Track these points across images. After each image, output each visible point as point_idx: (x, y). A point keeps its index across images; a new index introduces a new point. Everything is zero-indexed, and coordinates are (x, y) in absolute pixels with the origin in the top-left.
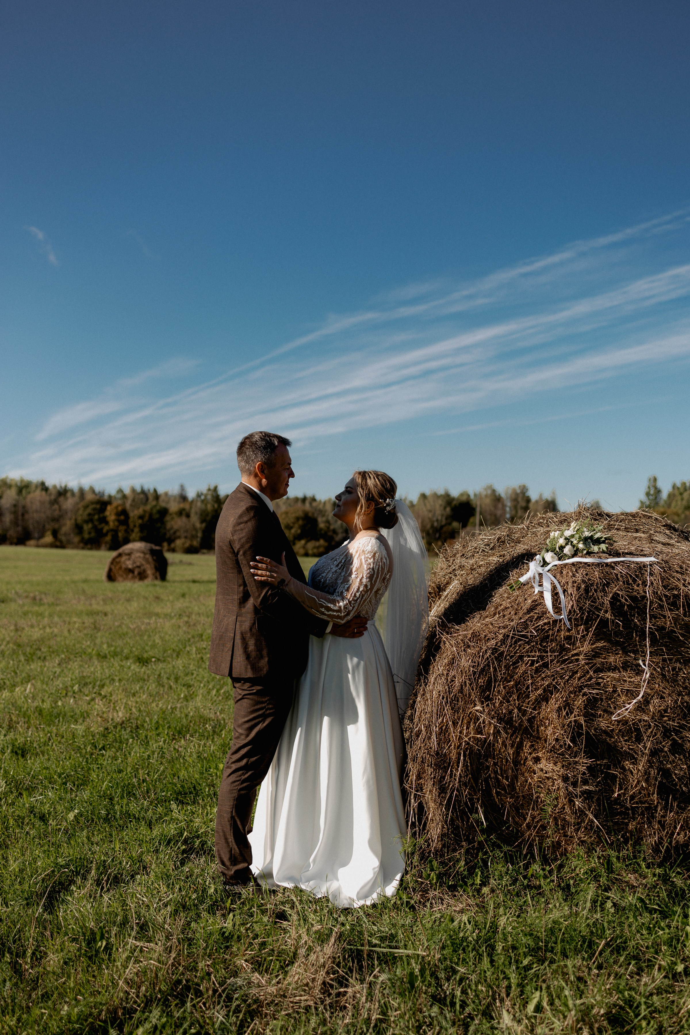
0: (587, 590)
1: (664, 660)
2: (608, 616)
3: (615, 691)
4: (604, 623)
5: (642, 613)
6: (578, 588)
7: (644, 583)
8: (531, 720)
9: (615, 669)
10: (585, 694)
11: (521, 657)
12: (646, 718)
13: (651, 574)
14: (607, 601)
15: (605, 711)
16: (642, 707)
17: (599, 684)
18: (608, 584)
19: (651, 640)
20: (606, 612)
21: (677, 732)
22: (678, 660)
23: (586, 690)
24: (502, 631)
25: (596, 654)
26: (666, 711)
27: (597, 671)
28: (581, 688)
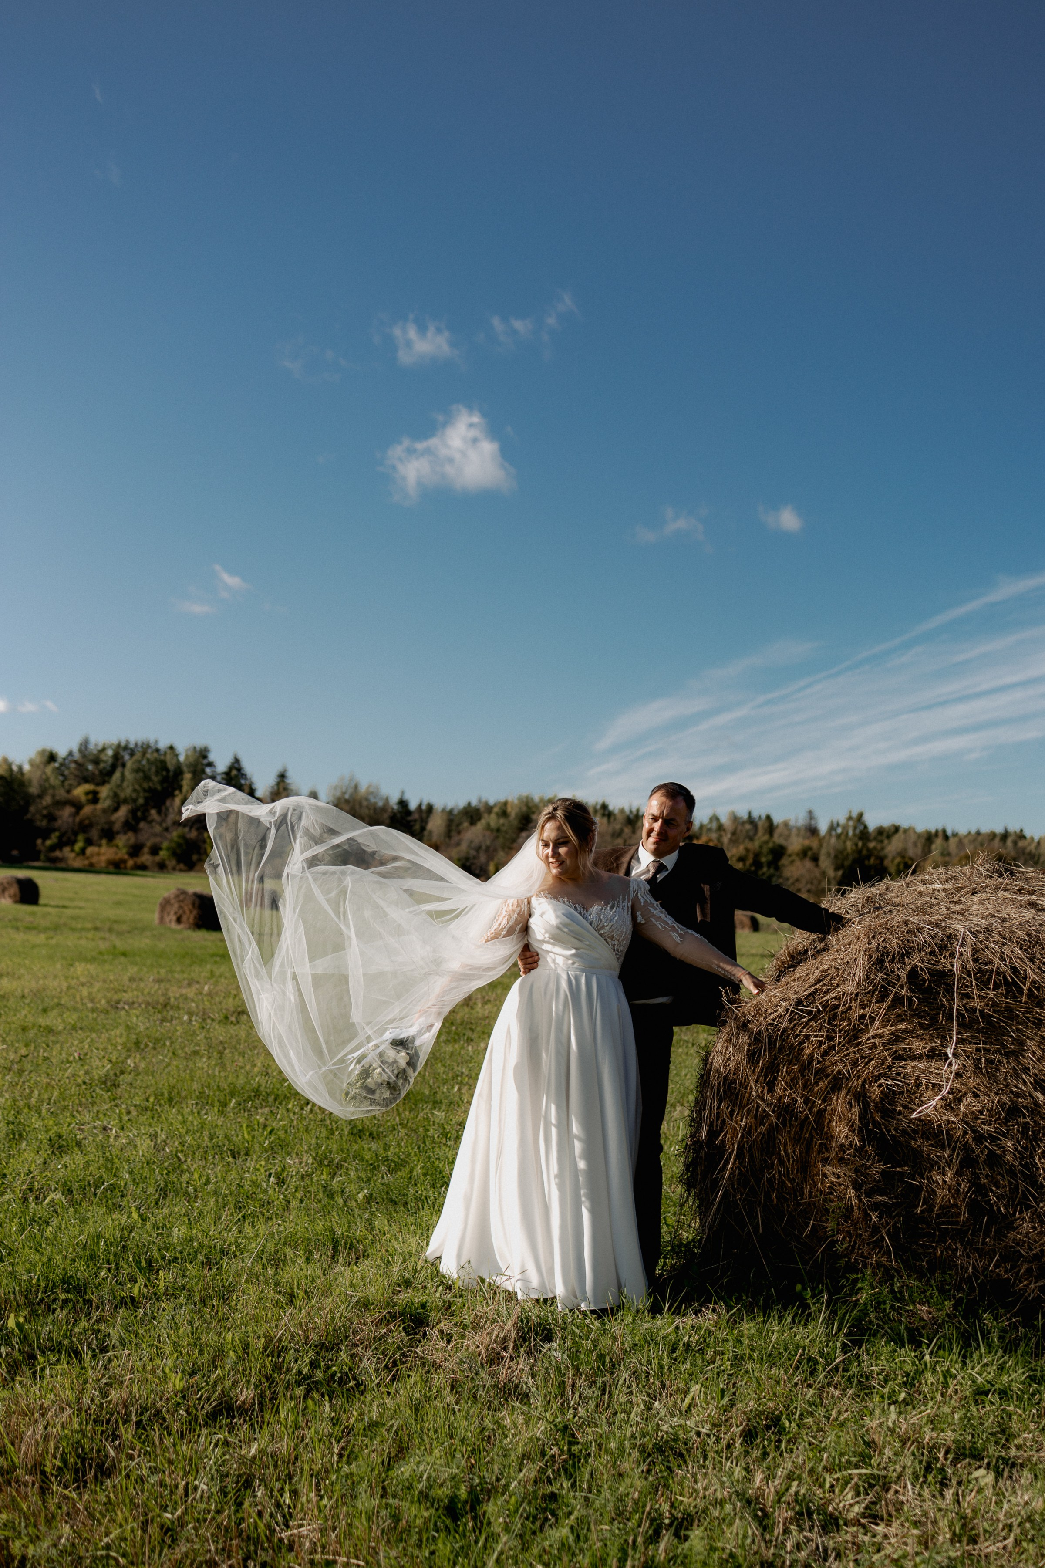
0: (880, 961)
1: (978, 1050)
2: (904, 992)
3: (918, 1085)
4: (898, 1000)
5: (949, 990)
6: (870, 956)
7: (952, 955)
8: (821, 1113)
9: (919, 1058)
10: (880, 1086)
11: (807, 1037)
12: (953, 1119)
13: (962, 945)
14: (903, 975)
15: (905, 1107)
16: (949, 1105)
17: (899, 1074)
18: (908, 954)
19: (959, 1025)
20: (902, 987)
21: (994, 1139)
22: (998, 1051)
23: (882, 1081)
24: (784, 1004)
25: (896, 1038)
26: (981, 1112)
27: (897, 1058)
28: (878, 1078)
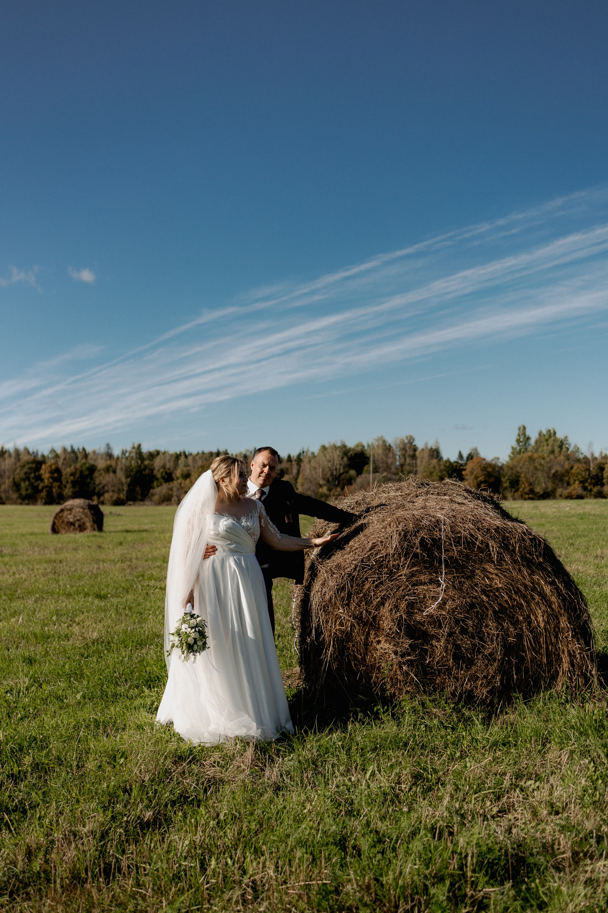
0: (405, 536)
1: (454, 577)
2: (418, 551)
3: (425, 597)
4: (416, 555)
5: (439, 548)
6: (400, 534)
7: (440, 530)
8: (374, 618)
9: (425, 584)
10: (406, 600)
11: (367, 579)
12: (444, 613)
13: (444, 525)
14: (417, 541)
15: (419, 610)
16: (441, 607)
17: (415, 593)
18: (418, 531)
19: (445, 565)
20: (417, 548)
21: (463, 621)
22: (463, 577)
23: (407, 597)
24: (354, 562)
25: (412, 575)
26: (456, 608)
27: (414, 585)
28: (404, 596)
